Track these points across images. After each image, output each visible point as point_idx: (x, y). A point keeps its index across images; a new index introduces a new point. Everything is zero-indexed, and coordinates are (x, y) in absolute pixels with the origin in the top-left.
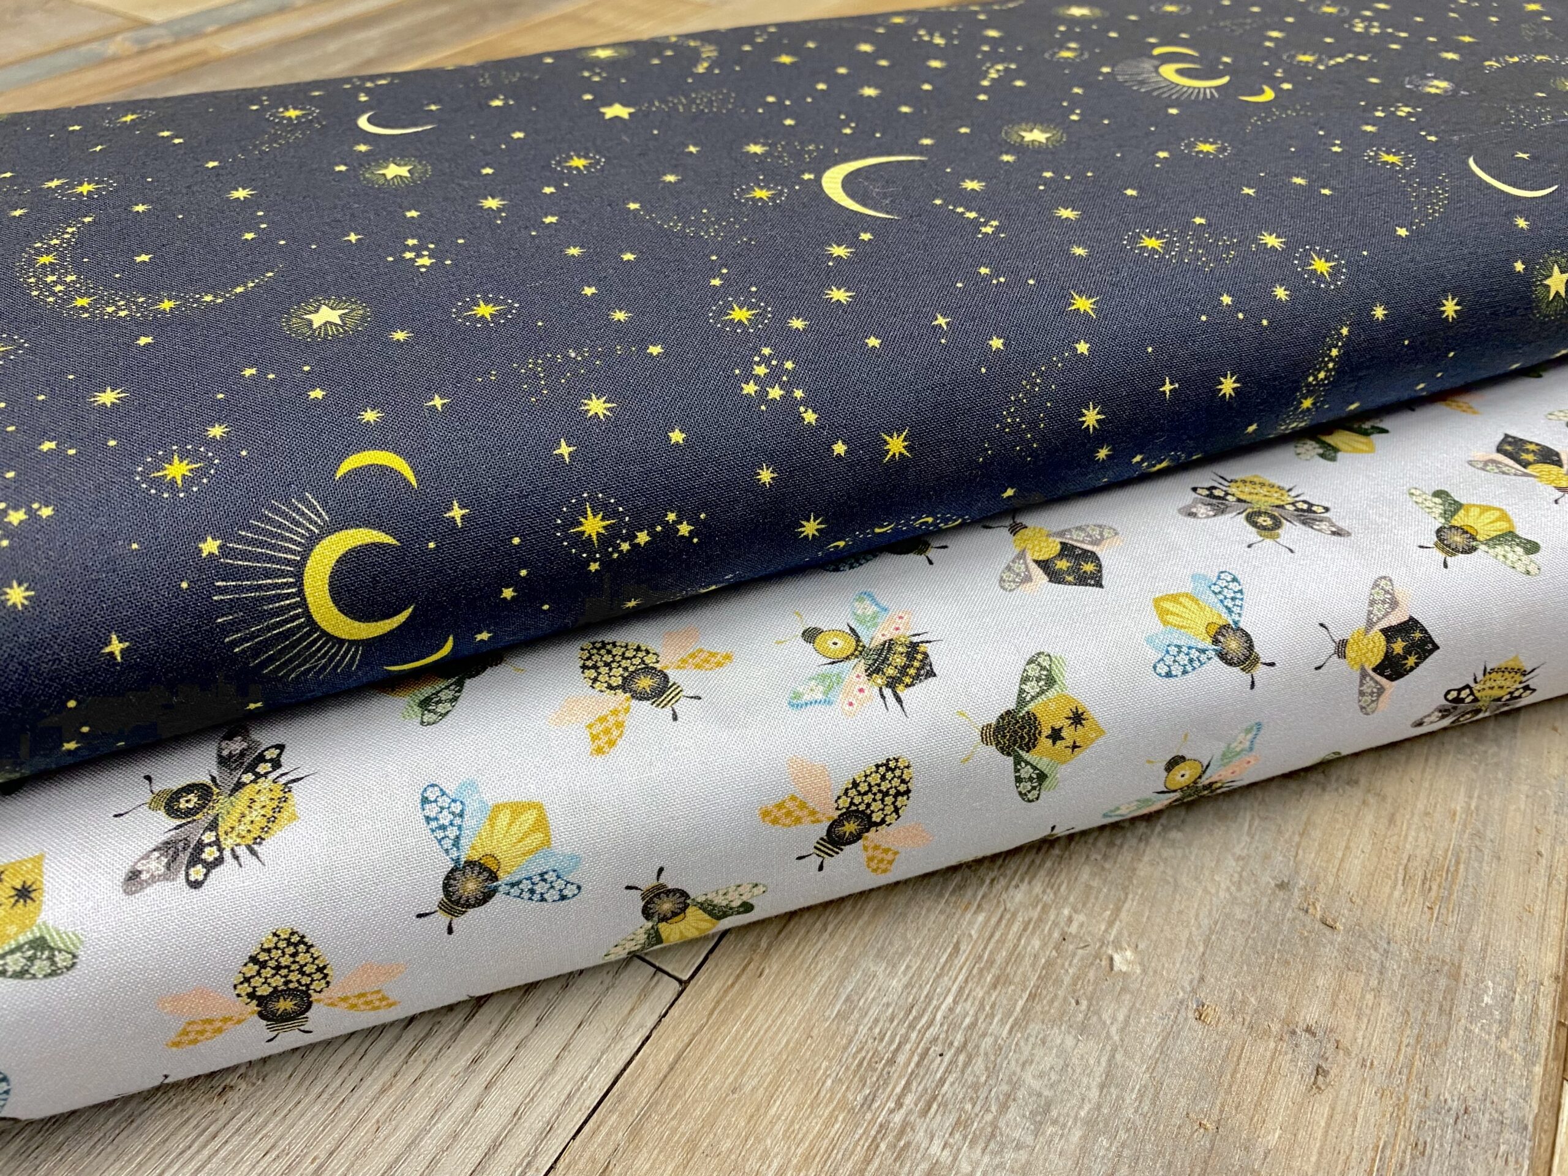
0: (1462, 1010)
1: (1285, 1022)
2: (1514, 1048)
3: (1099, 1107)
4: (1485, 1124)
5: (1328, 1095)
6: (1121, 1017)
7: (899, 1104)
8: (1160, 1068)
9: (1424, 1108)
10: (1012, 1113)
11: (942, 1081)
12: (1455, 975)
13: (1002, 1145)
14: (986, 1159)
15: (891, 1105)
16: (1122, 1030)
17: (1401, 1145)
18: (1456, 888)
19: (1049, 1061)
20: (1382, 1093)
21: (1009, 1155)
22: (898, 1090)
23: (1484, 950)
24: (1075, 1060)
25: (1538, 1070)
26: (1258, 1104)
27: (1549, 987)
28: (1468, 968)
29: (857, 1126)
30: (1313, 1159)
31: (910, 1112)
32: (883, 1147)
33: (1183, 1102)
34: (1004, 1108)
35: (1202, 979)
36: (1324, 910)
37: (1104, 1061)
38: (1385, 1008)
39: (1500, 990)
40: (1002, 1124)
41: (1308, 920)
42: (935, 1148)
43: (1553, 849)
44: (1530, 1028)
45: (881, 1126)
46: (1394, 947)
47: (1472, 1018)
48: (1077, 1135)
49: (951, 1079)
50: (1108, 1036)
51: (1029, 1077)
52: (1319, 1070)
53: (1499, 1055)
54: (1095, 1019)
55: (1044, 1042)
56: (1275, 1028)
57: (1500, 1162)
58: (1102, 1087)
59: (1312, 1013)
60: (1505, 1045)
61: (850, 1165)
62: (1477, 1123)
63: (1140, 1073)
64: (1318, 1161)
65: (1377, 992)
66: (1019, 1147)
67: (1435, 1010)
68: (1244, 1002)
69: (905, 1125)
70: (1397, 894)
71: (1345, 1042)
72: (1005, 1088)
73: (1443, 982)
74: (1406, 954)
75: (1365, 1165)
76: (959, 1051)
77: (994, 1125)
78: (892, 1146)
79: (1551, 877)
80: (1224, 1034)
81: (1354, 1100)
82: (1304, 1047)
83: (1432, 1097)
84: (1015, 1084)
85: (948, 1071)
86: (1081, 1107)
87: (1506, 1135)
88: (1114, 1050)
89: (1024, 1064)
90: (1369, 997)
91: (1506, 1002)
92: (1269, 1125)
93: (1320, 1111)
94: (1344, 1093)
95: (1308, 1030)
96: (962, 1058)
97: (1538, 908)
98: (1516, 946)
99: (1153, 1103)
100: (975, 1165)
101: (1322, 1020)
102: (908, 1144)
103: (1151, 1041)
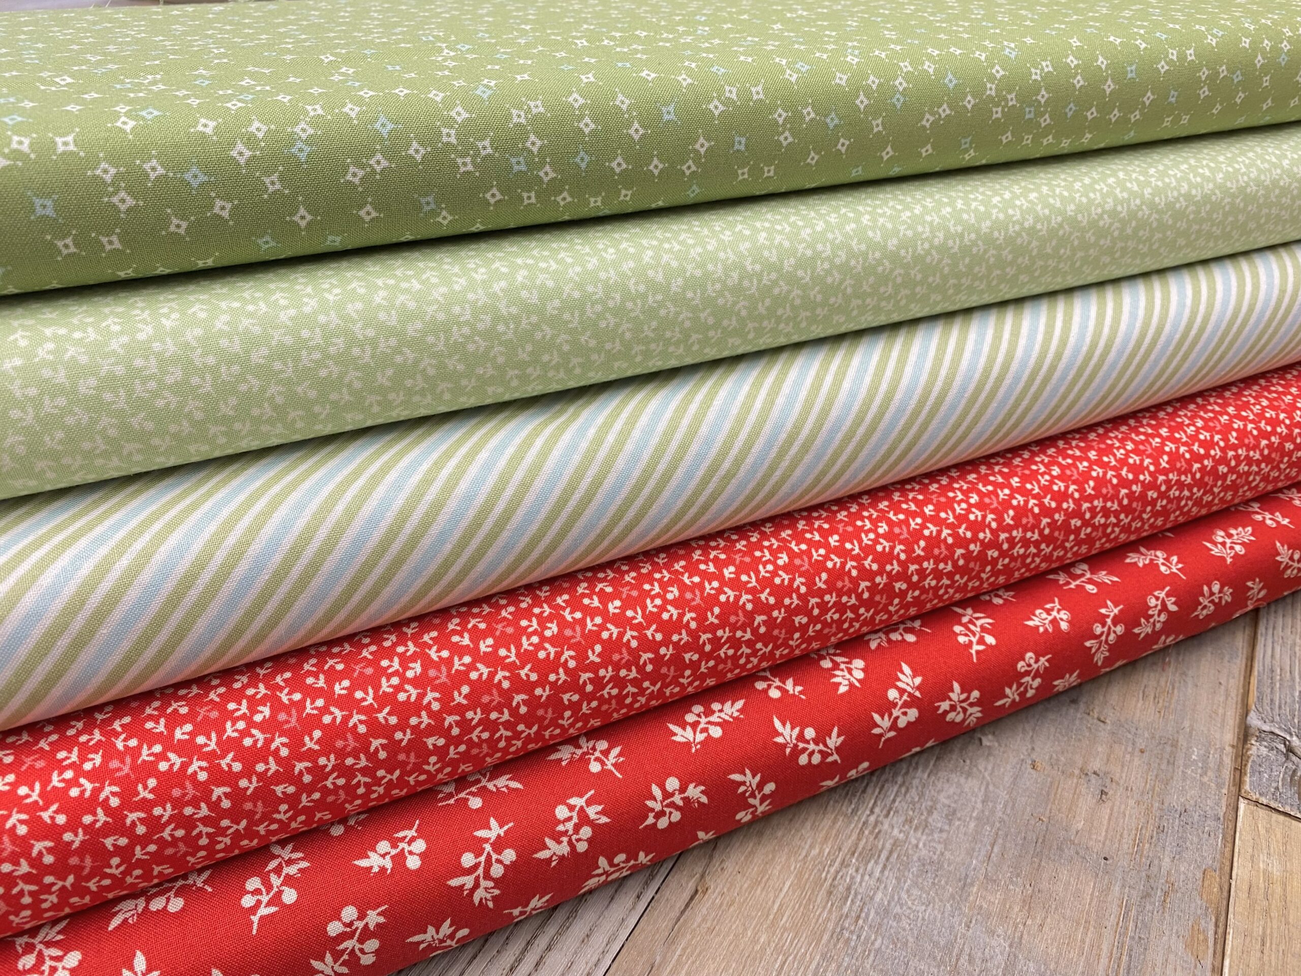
0: (1180, 762)
1: (1082, 770)
2: (1210, 780)
3: (983, 811)
4: (1196, 817)
5: (1109, 804)
6: (990, 768)
7: (872, 812)
8: (1015, 793)
9: (1162, 810)
10: (935, 815)
11: (894, 801)
12: (1175, 745)
13: (932, 831)
14: (924, 837)
15: (868, 812)
16: (991, 774)
17: (1150, 827)
18: (1173, 701)
19: (951, 791)
20: (1138, 803)
21: (936, 836)
22: (870, 805)
23: (1191, 733)
24: (967, 790)
25: (1225, 791)
26: (1070, 809)
27: (1229, 749)
28: (1182, 742)
29: (850, 823)
30: (1104, 834)
31: (878, 816)
32: (867, 832)
33: (1028, 809)
34: (930, 813)
35: (1033, 749)
36: (1100, 713)
37: (983, 789)
38: (1137, 762)
39: (1202, 752)
40: (930, 820)
41: (1089, 718)
42: (896, 832)
43: (1228, 681)
44: (1219, 770)
45: (864, 823)
46: (1139, 732)
47: (1186, 766)
48: (972, 825)
49: (898, 800)
50: (984, 777)
51: (942, 798)
52: (1102, 792)
53: (1202, 784)
54: (975, 769)
55: (948, 781)
56: (1077, 772)
57: (1206, 836)
58: (983, 802)
59: (1096, 764)
60: (1205, 779)
61: (850, 841)
62: (1192, 817)
63: (1003, 795)
64: (1106, 836)
65: (1132, 754)
66: (941, 831)
67: (1165, 761)
68: (1058, 760)
69: (877, 823)
70: (1139, 705)
71: (1116, 778)
72: (930, 803)
73: (1168, 749)
74: (1146, 735)
75: (1132, 836)
76: (901, 786)
77: (926, 820)
78: (871, 833)
79: (1227, 696)
80: (1048, 776)
81: (1123, 807)
82: (1093, 781)
83: (1166, 804)
84: (935, 801)
85: (896, 795)
86: (973, 811)
87: (1208, 822)
88: (988, 785)
89: (939, 792)
90: (1128, 757)
91: (1205, 758)
92: (1077, 818)
93: (1105, 811)
94: (1117, 803)
95: (1095, 773)
96: (903, 790)
97: (1221, 711)
98: (1209, 730)
99: (1013, 808)
100: (919, 840)
101: (1103, 768)
102: (880, 832)
103: (1008, 779)
